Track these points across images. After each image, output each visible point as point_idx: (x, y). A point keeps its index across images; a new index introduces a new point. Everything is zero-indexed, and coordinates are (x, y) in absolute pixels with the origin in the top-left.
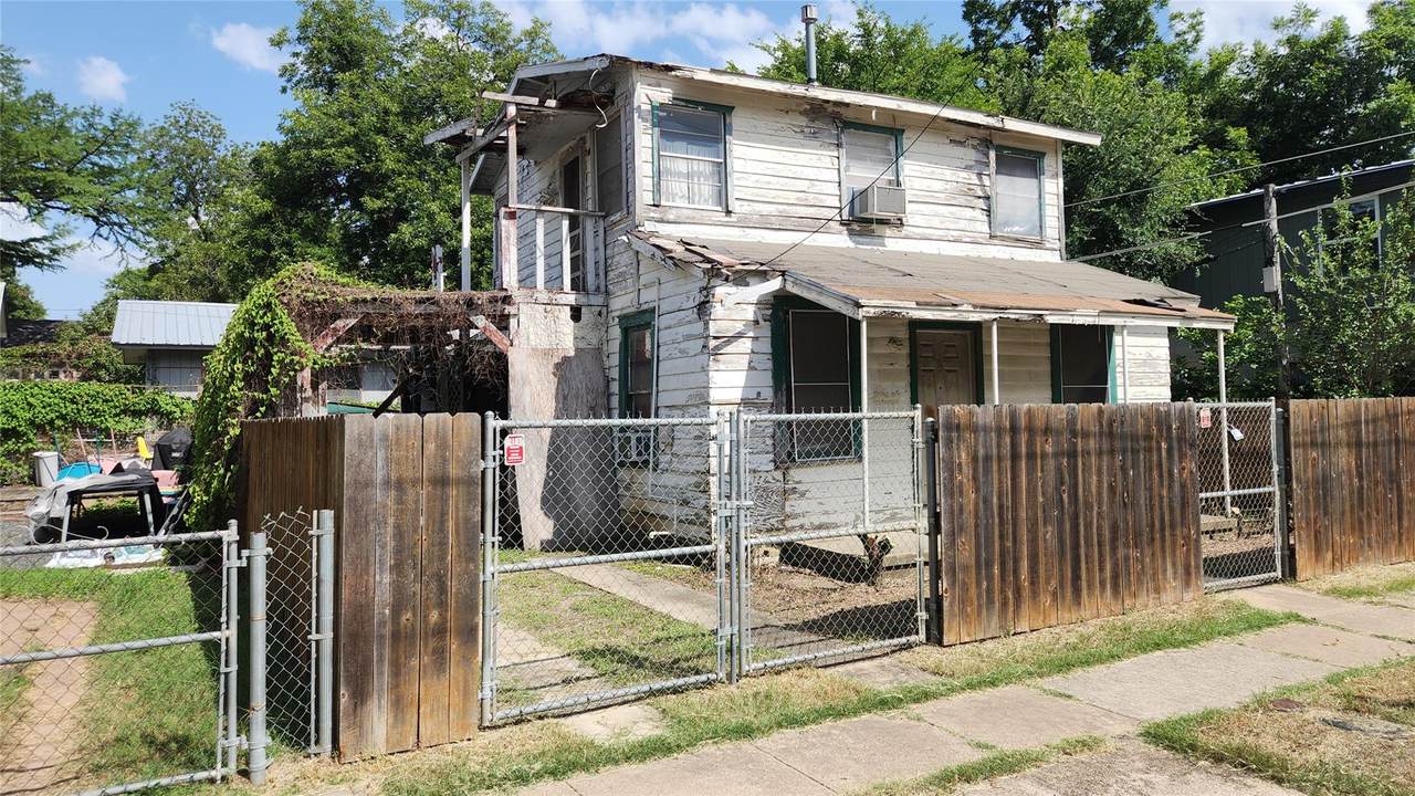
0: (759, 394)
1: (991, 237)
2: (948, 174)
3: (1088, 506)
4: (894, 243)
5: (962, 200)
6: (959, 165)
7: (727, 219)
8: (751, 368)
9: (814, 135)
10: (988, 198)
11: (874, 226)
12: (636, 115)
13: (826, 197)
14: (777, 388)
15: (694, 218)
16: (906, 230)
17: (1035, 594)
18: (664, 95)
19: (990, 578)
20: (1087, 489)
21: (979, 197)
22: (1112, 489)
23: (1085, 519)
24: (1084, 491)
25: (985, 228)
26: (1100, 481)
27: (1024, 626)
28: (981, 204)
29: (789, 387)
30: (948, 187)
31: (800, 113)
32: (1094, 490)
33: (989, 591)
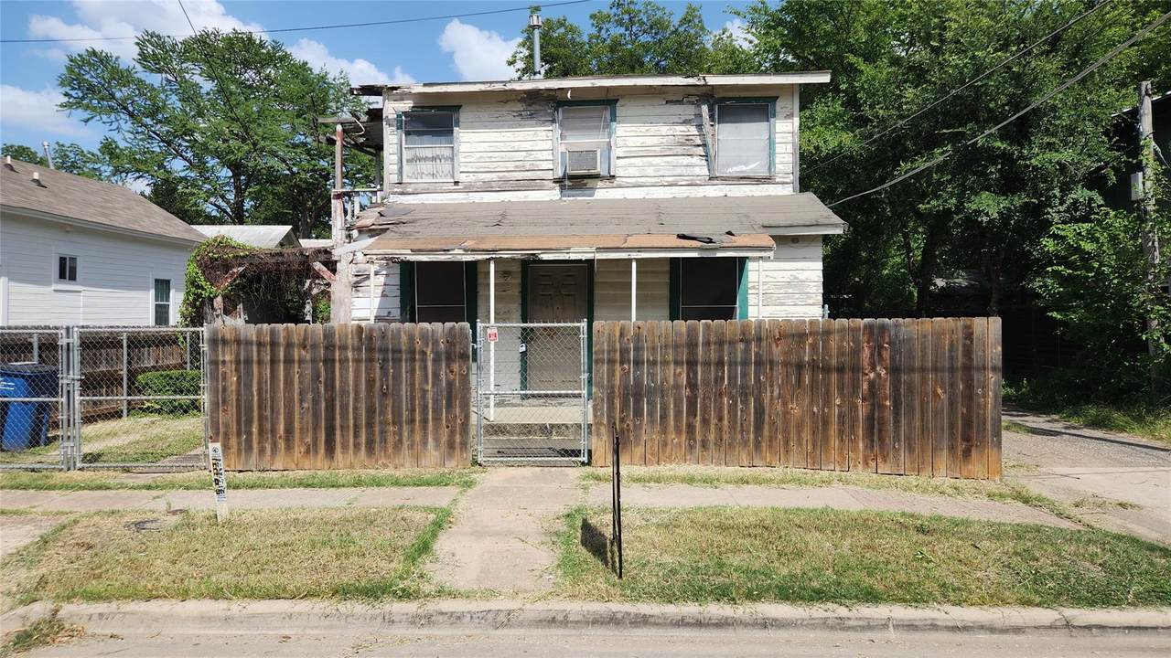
0: (389, 313)
1: (710, 179)
2: (665, 129)
3: (344, 392)
4: (603, 193)
5: (680, 150)
6: (677, 120)
7: (456, 187)
8: (383, 295)
9: (531, 116)
10: (704, 145)
11: (585, 181)
12: (384, 123)
13: (541, 162)
14: (403, 308)
15: (428, 189)
16: (617, 182)
17: (289, 448)
18: (407, 105)
19: (249, 434)
20: (344, 380)
21: (699, 146)
22: (371, 382)
23: (341, 402)
24: (341, 382)
25: (705, 171)
26: (357, 376)
27: (279, 465)
28: (700, 151)
29: (413, 308)
30: (664, 141)
31: (519, 101)
32: (351, 383)
33: (249, 441)
